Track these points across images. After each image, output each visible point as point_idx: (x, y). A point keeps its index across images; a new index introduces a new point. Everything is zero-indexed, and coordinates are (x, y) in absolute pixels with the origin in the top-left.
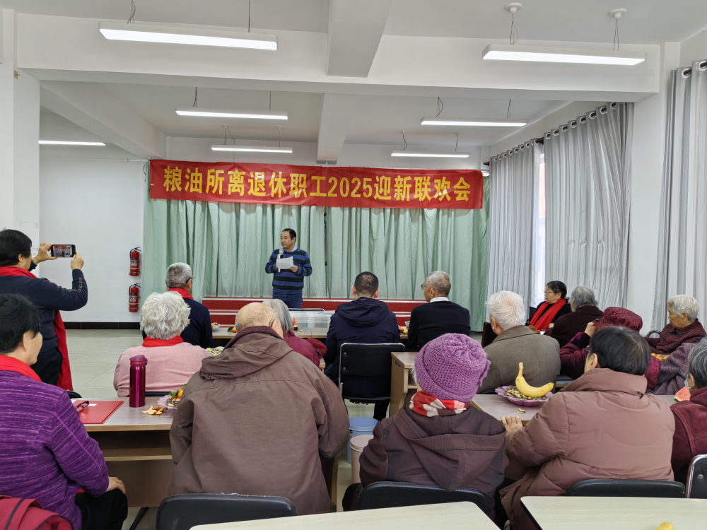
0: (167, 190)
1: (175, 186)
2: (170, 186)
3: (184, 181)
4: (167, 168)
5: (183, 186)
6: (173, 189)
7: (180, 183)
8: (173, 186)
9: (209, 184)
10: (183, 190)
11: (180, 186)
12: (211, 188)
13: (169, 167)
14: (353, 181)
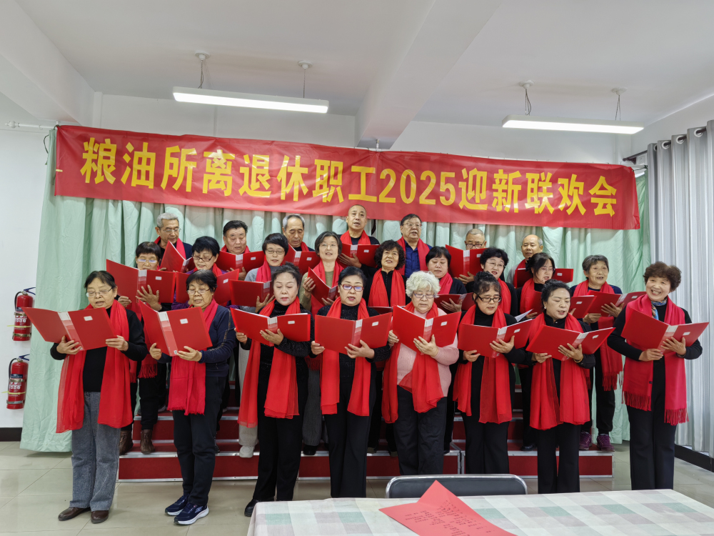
0: (87, 181)
1: (103, 174)
2: (94, 174)
3: (120, 166)
4: (88, 141)
5: (117, 173)
6: (99, 179)
7: (113, 168)
8: (99, 173)
9: (167, 172)
10: (118, 181)
11: (113, 173)
12: (172, 180)
13: (92, 140)
14: (423, 177)
